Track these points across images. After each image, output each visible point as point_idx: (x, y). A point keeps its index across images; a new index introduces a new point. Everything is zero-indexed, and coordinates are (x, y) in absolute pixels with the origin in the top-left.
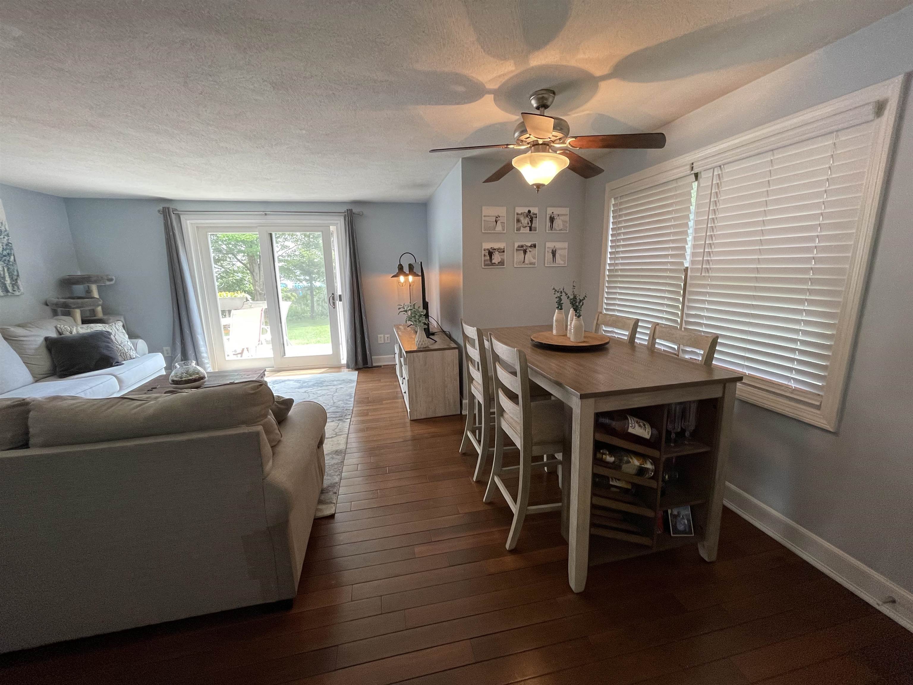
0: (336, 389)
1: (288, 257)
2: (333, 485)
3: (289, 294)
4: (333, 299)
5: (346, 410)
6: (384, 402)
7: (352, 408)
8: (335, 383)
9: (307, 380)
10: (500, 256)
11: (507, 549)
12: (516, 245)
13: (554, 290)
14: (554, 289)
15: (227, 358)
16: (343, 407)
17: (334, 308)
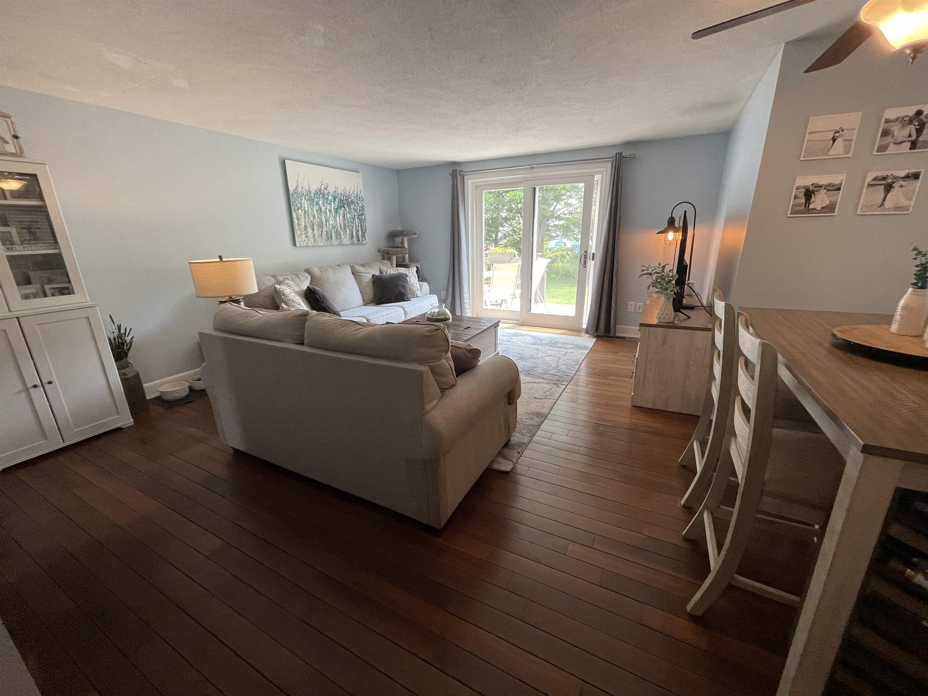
0: (566, 353)
1: (569, 215)
2: (519, 445)
3: (565, 253)
4: (584, 257)
5: (566, 375)
6: (611, 377)
7: (572, 375)
8: (568, 346)
9: (543, 338)
10: (828, 196)
11: (688, 610)
12: (869, 179)
13: (916, 252)
14: (915, 249)
15: (484, 307)
16: (564, 372)
17: (584, 267)
